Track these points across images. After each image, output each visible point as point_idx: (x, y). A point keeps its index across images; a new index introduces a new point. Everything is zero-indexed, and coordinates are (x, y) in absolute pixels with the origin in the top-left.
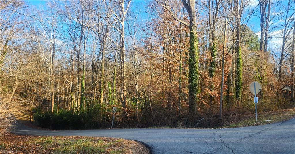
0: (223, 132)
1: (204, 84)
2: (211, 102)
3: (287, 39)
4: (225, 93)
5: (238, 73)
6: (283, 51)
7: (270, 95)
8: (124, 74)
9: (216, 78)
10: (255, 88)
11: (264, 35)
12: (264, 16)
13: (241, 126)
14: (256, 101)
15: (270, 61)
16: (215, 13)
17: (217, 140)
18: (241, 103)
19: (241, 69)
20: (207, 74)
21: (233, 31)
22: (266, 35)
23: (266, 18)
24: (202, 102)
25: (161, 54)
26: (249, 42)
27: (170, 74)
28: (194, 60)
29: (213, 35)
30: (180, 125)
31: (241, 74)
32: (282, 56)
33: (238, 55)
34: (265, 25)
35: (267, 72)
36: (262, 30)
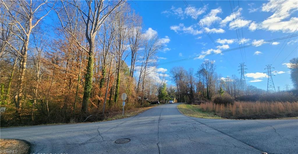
0: (101, 124)
1: (96, 92)
2: (98, 104)
3: (142, 73)
4: (108, 99)
5: (117, 87)
6: (140, 79)
7: (132, 101)
8: (21, 78)
9: (104, 89)
10: (124, 97)
11: (132, 69)
12: (133, 59)
13: (114, 120)
14: (124, 104)
15: (134, 82)
16: (107, 49)
17: (96, 131)
18: (117, 105)
19: (119, 85)
20: (97, 86)
21: (117, 62)
22: (133, 69)
23: (134, 60)
24: (92, 104)
25: (65, 67)
26: (125, 70)
27: (70, 83)
28: (90, 75)
29: (104, 62)
30: (72, 121)
31: (119, 88)
32: (139, 81)
33: (118, 77)
34: (133, 63)
35: (132, 88)
36: (131, 66)
